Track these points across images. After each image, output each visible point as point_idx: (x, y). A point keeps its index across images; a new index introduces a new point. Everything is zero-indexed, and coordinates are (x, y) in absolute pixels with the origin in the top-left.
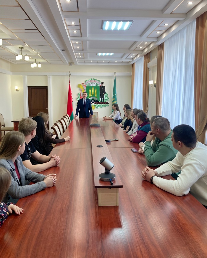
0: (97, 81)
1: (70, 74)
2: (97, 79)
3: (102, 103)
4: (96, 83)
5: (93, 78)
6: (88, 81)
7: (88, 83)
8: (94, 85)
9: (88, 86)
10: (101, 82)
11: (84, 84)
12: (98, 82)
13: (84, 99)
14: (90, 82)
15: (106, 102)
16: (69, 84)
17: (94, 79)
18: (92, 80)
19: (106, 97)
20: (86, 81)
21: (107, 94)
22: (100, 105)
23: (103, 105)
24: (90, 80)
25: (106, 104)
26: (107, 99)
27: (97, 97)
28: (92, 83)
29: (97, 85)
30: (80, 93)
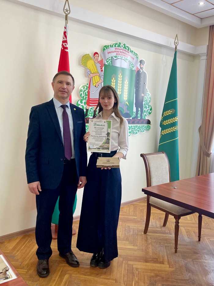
0: (130, 54)
2: (132, 48)
3: (138, 123)
4: (129, 58)
6: (109, 50)
7: (110, 55)
9: (109, 65)
10: (139, 59)
15: (147, 118)
17: (125, 47)
18: (121, 48)
19: (146, 103)
20: (105, 48)
21: (149, 96)
22: (133, 127)
23: (140, 126)
24: (115, 46)
25: (145, 125)
26: (148, 109)
27: (127, 102)
28: (120, 56)
29: (130, 65)
30: (88, 86)
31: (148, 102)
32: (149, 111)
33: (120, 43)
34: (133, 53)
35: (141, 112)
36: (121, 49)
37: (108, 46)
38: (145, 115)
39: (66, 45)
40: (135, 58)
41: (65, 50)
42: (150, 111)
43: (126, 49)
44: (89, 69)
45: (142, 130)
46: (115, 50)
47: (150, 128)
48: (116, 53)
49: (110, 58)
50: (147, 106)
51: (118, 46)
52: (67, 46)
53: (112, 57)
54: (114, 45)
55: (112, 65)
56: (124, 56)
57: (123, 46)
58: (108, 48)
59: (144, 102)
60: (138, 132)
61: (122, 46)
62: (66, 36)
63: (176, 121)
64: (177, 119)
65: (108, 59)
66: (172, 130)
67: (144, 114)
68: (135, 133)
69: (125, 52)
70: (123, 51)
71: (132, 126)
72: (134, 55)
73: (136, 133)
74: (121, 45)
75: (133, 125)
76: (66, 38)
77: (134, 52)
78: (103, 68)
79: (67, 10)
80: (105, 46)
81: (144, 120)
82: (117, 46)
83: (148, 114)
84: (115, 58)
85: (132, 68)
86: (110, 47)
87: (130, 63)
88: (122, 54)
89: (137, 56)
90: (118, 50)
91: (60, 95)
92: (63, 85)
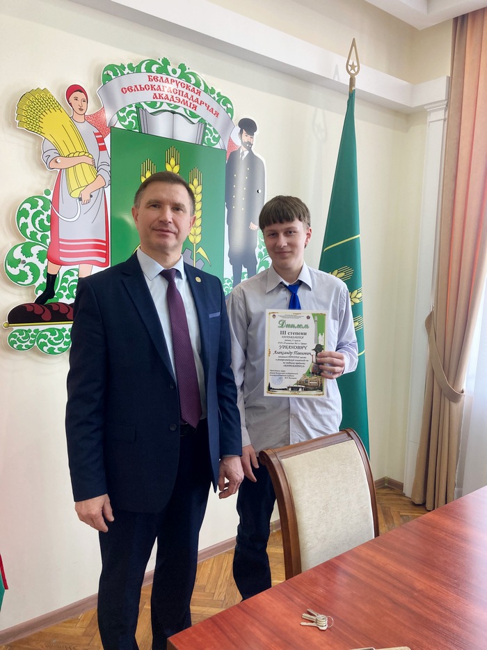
0: (204, 97)
4: (201, 111)
5: (177, 53)
7: (133, 98)
8: (186, 133)
9: (129, 131)
10: (239, 115)
11: (91, 109)
12: (214, 105)
14: (148, 96)
17: (184, 76)
18: (170, 78)
20: (111, 74)
24: (149, 70)
27: (201, 251)
28: (169, 105)
29: (205, 134)
30: (50, 197)
33: (166, 62)
34: (215, 95)
36: (172, 81)
37: (122, 67)
40: (222, 113)
43: (189, 80)
44: (52, 140)
46: (150, 83)
48: (151, 93)
49: (130, 106)
51: (159, 71)
53: (138, 106)
54: (144, 65)
55: (140, 129)
56: (182, 105)
57: (179, 71)
58: (123, 74)
61: (174, 72)
63: (358, 301)
64: (360, 295)
65: (124, 109)
69: (185, 91)
70: (180, 88)
72: (218, 101)
74: (170, 68)
78: (107, 140)
80: (111, 67)
82: (154, 68)
84: (151, 110)
85: (212, 141)
86: (127, 71)
87: (205, 128)
88: (175, 96)
89: (229, 106)
90: (158, 83)
91: (155, 239)
92: (163, 212)
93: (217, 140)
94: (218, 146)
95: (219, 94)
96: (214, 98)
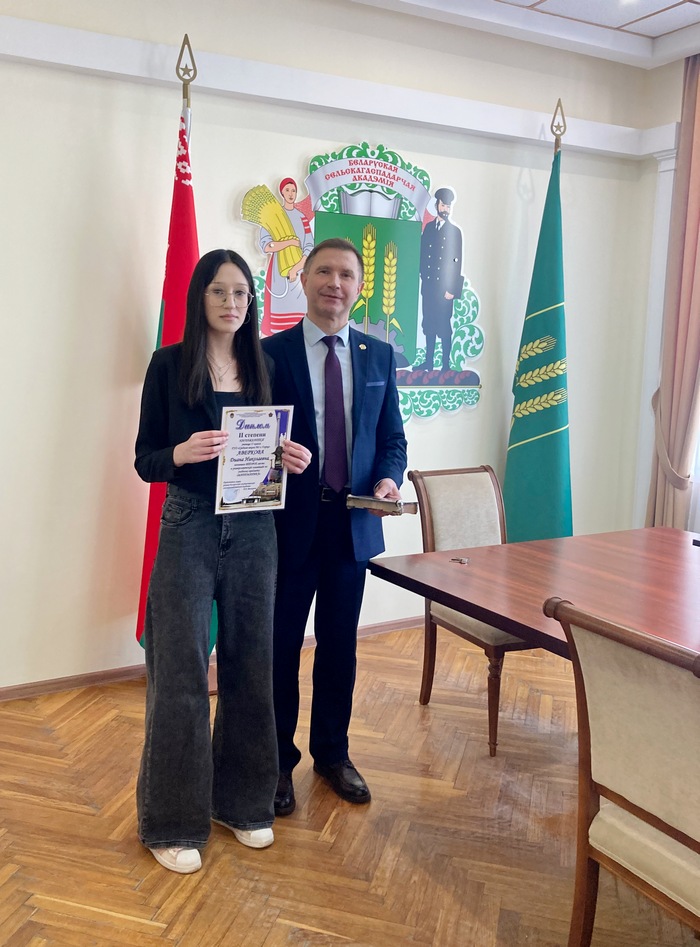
0: (401, 173)
1: (186, 61)
2: (407, 157)
3: (434, 382)
4: (398, 187)
5: (373, 136)
6: (330, 168)
7: (334, 183)
8: (382, 209)
9: (331, 213)
11: (299, 197)
12: (411, 180)
13: (313, 335)
14: (348, 179)
15: (465, 367)
16: (182, 176)
17: (382, 156)
18: (368, 160)
19: (462, 320)
20: (317, 164)
21: (473, 298)
22: (417, 395)
23: (442, 392)
24: (350, 155)
25: (461, 390)
26: (467, 338)
27: (394, 321)
28: (367, 184)
29: (400, 208)
30: (264, 278)
31: (468, 318)
32: (471, 345)
33: (365, 146)
34: (412, 170)
35: (443, 347)
36: (371, 162)
37: (327, 157)
38: (461, 358)
39: (184, 167)
40: (419, 187)
41: (183, 181)
42: (478, 343)
43: (386, 159)
44: (267, 228)
45: (448, 404)
46: (350, 167)
47: (478, 399)
48: (351, 176)
49: (333, 190)
50: (467, 330)
51: (359, 155)
52: (189, 170)
53: (340, 190)
54: (345, 152)
55: (341, 211)
56: (380, 184)
57: (377, 152)
58: (327, 163)
59: (456, 317)
60: (434, 410)
61: (373, 153)
62: (184, 143)
63: (561, 373)
64: (563, 366)
65: (327, 193)
66: (547, 401)
67: (456, 355)
68: (425, 413)
69: (382, 169)
70: (378, 167)
71: (413, 394)
72: (415, 176)
73: (429, 413)
74: (369, 151)
75: (416, 390)
76: (186, 148)
77: (416, 168)
79: (186, 71)
80: (317, 159)
81: (456, 373)
82: (354, 153)
83: (470, 354)
84: (351, 192)
85: (408, 215)
86: (331, 159)
87: (402, 202)
88: (373, 176)
89: (426, 178)
90: (358, 166)
91: (322, 305)
92: (333, 279)
93: (412, 213)
94: (413, 219)
95: (415, 169)
96: (411, 173)
